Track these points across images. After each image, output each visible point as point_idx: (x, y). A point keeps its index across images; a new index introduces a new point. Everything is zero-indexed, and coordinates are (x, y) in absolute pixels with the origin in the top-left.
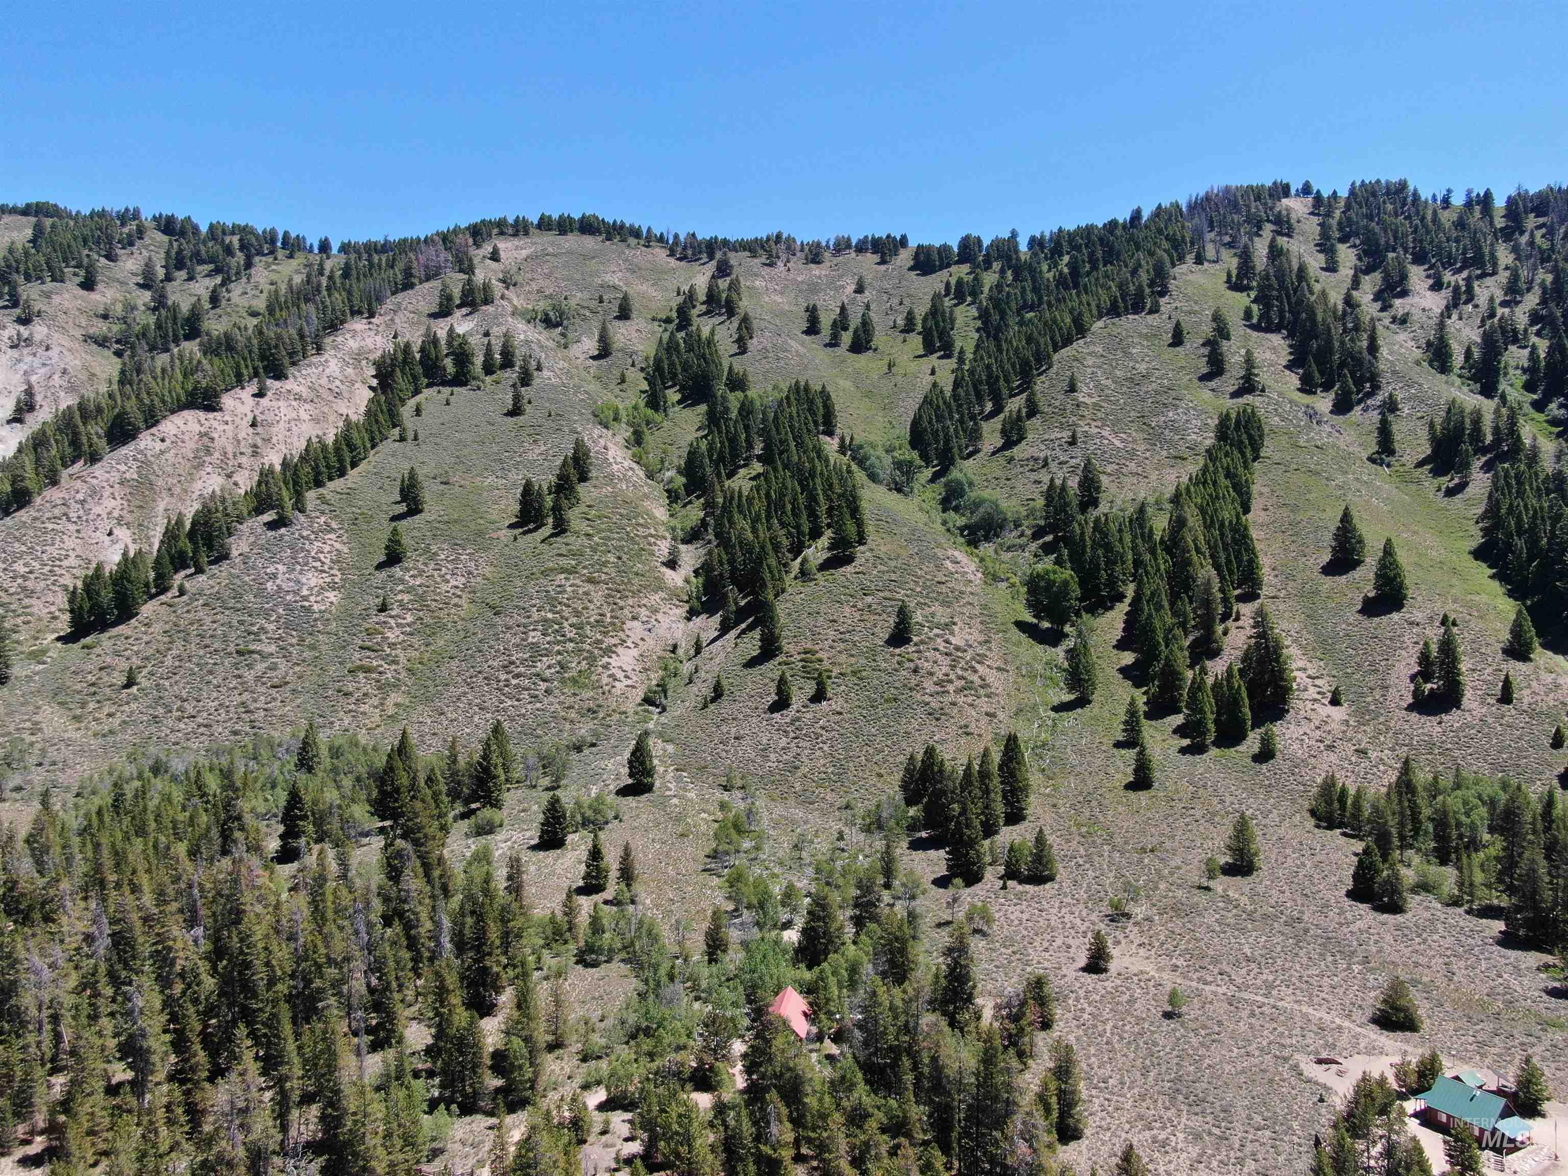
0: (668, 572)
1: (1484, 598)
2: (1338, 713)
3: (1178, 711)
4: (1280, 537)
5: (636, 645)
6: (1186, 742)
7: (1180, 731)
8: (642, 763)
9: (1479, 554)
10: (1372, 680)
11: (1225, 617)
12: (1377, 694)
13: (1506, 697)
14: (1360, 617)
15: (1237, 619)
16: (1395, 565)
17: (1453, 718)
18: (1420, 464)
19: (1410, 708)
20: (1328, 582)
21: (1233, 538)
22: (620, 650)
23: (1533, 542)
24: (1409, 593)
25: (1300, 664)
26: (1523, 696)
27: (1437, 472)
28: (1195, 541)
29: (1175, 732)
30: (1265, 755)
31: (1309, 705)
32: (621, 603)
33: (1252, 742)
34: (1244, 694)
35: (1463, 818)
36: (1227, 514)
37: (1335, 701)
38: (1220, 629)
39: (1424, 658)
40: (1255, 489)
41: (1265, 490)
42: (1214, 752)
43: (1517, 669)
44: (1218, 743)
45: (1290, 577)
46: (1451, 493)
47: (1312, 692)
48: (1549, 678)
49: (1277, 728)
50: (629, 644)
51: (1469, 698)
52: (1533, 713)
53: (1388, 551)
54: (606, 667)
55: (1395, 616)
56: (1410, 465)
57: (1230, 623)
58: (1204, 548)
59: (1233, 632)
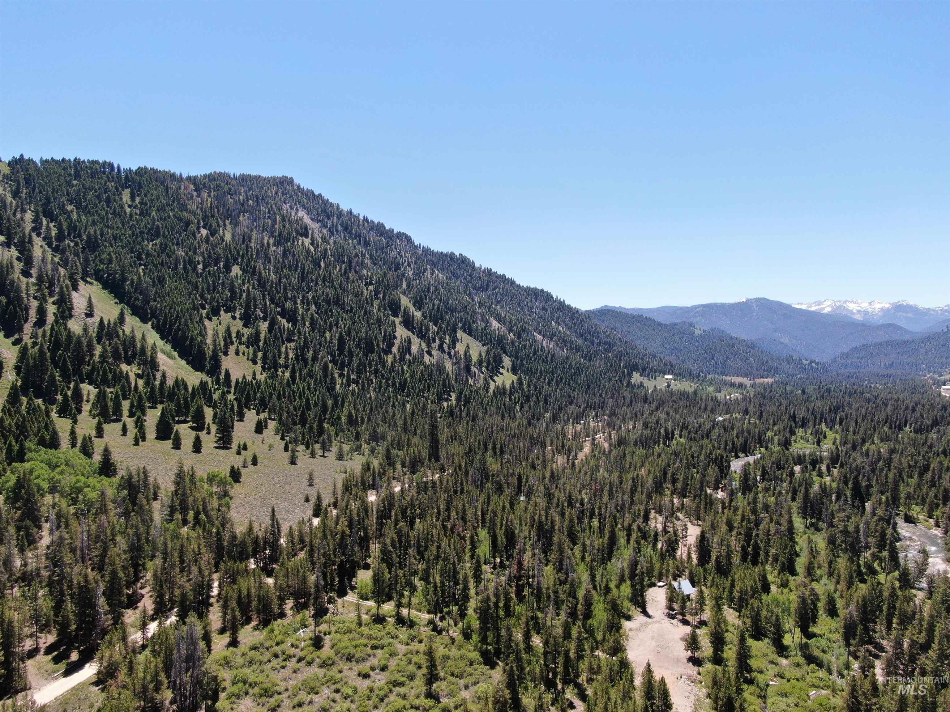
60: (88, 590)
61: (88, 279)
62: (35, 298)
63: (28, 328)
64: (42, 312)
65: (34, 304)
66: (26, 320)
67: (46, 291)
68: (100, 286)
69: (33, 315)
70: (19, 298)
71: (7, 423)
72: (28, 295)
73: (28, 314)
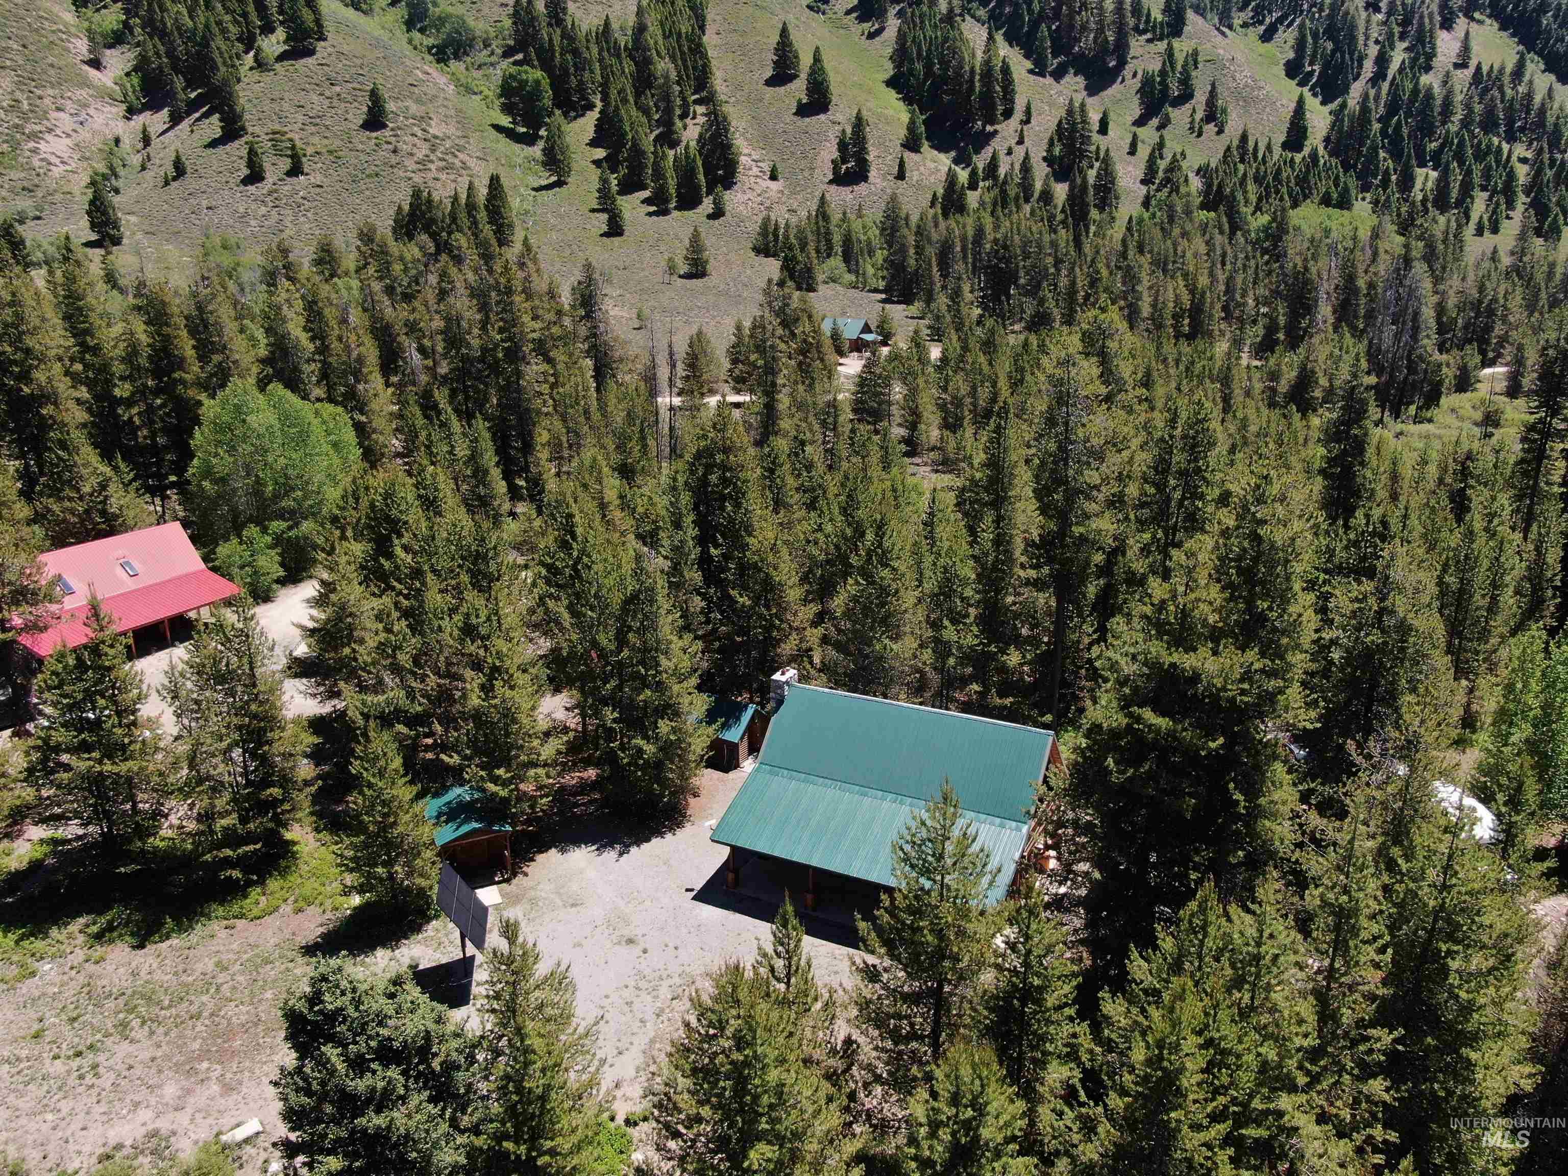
0: (92, 72)
1: (890, 112)
2: (774, 185)
3: (644, 187)
4: (731, 55)
5: (68, 136)
6: (654, 208)
7: (647, 201)
8: (104, 213)
9: (891, 83)
10: (803, 164)
11: (683, 116)
12: (806, 174)
13: (901, 176)
14: (796, 118)
15: (694, 118)
16: (822, 69)
17: (862, 188)
18: (848, 13)
19: (831, 182)
20: (770, 90)
21: (690, 48)
22: (47, 136)
23: (929, 67)
24: (834, 99)
25: (746, 151)
26: (913, 175)
27: (861, 19)
28: (656, 43)
29: (643, 202)
30: (717, 214)
31: (753, 180)
32: (38, 92)
33: (707, 205)
34: (699, 163)
35: (862, 238)
36: (685, 27)
37: (773, 177)
38: (679, 124)
39: (842, 146)
40: (709, 17)
41: (718, 18)
42: (676, 214)
43: (910, 157)
44: (679, 208)
45: (739, 87)
46: (871, 36)
47: (755, 171)
48: (933, 165)
49: (727, 195)
50: (58, 132)
51: (873, 174)
52: (919, 186)
53: (817, 59)
54: (35, 151)
55: (822, 117)
56: (841, 14)
57: (688, 121)
58: (663, 52)
59: (690, 127)
60: (1307, 282)
61: (1477, 15)
62: (1377, 42)
63: (1356, 90)
64: (1382, 61)
65: (1373, 51)
66: (1356, 78)
67: (1397, 30)
68: (1496, 25)
69: (1369, 67)
70: (1353, 38)
71: (1284, 175)
72: (1367, 38)
73: (1360, 66)
